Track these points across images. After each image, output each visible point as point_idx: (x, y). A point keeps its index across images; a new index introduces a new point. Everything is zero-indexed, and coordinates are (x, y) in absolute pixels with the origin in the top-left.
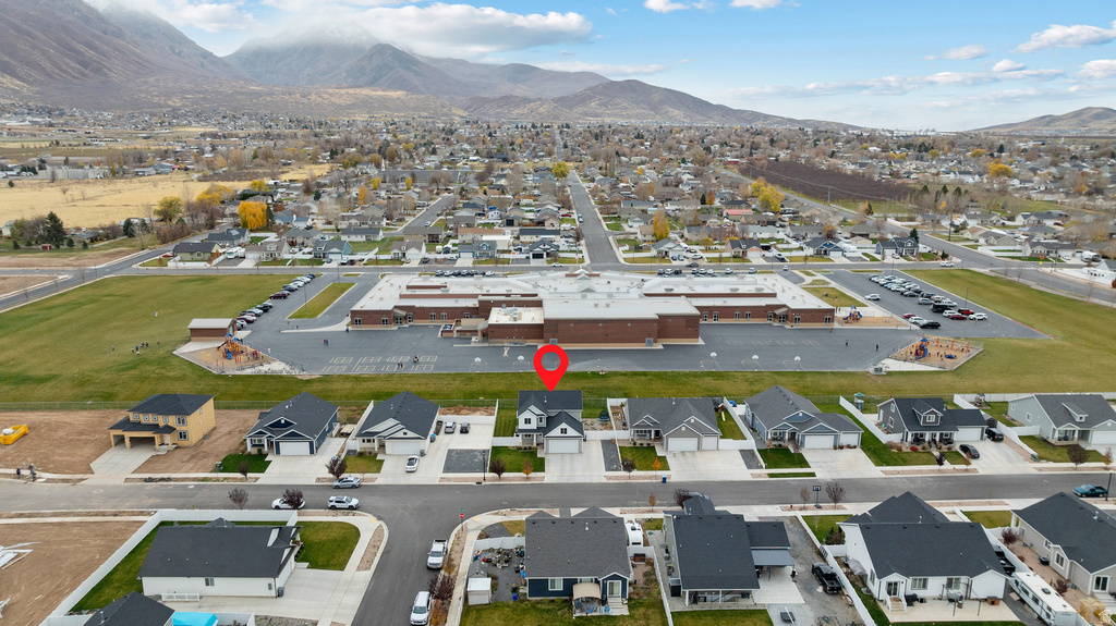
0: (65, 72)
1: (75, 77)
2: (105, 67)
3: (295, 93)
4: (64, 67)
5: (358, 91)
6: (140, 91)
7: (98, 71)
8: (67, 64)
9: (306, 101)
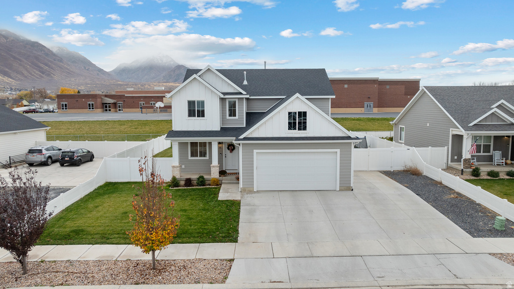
0: (33, 75)
1: (37, 78)
2: (52, 74)
3: (138, 85)
4: (33, 73)
5: (168, 84)
6: (67, 84)
7: (49, 75)
8: (34, 72)
9: (143, 88)
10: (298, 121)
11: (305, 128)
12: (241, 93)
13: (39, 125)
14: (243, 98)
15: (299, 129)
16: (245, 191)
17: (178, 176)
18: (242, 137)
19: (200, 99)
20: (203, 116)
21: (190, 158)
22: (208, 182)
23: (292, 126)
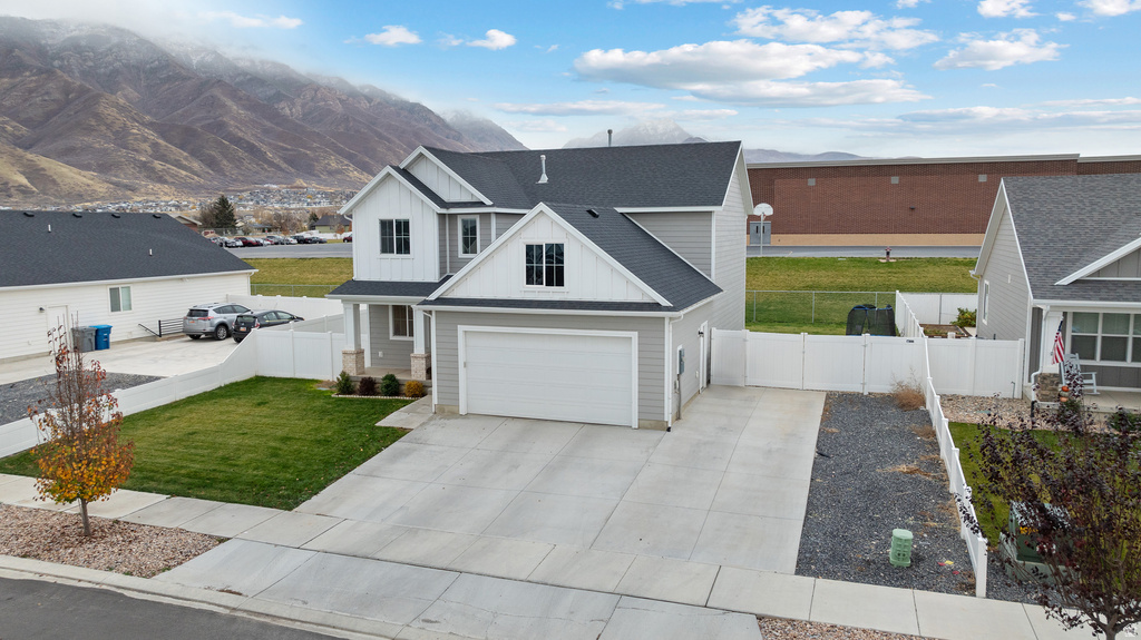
10: (546, 265)
11: (560, 283)
12: (481, 204)
13: (242, 265)
14: (489, 213)
15: (549, 283)
16: (444, 412)
17: (352, 373)
18: (433, 297)
19: (402, 217)
20: (407, 251)
21: (392, 337)
22: (404, 389)
23: (532, 276)
